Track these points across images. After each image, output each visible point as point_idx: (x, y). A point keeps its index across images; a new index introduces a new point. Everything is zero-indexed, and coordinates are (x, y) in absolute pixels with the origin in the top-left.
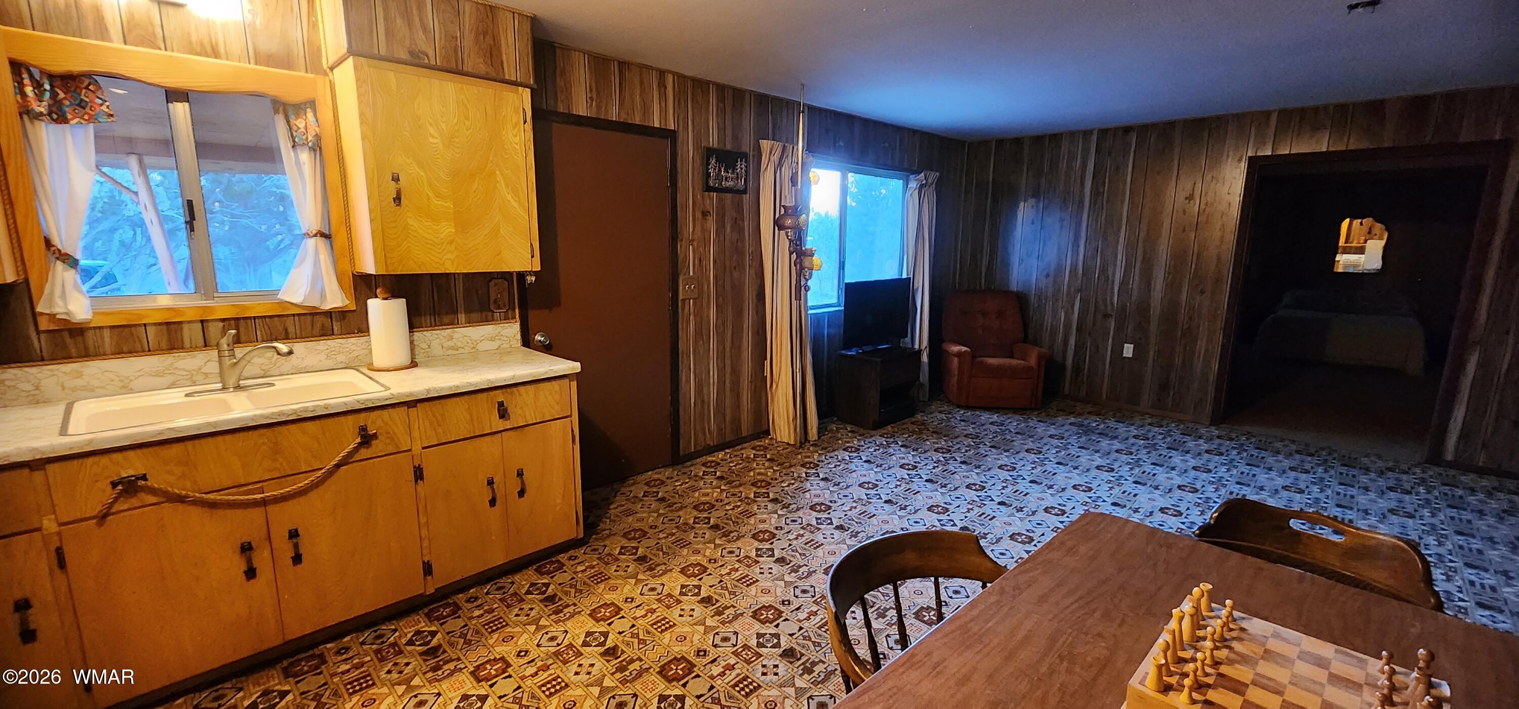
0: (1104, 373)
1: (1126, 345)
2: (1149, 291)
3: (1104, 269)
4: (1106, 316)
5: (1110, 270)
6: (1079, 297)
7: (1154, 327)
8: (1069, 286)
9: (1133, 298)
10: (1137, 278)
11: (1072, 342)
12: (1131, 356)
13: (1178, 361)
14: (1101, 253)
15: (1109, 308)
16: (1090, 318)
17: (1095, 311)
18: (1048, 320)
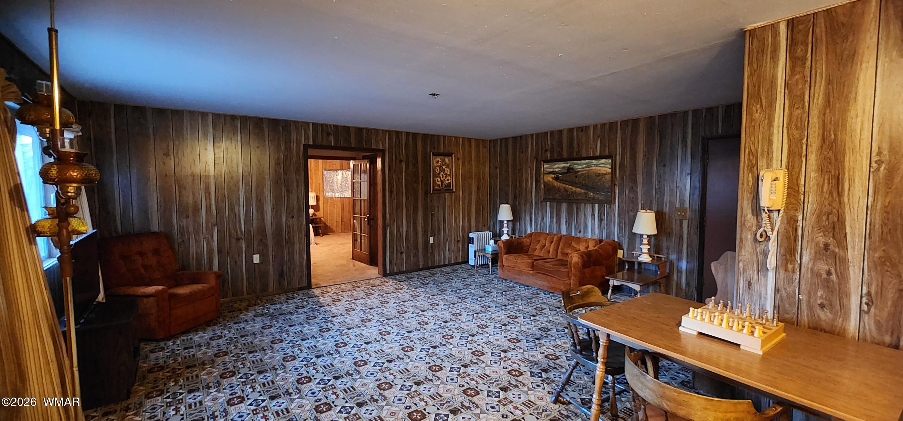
0: (243, 279)
1: (254, 256)
2: (264, 220)
3: (232, 209)
4: (238, 239)
5: (236, 208)
6: (216, 230)
7: (270, 241)
8: (207, 223)
9: (254, 226)
10: (254, 212)
11: (216, 262)
12: (259, 262)
13: (286, 258)
14: (228, 198)
15: (239, 233)
16: (227, 243)
17: (230, 238)
18: (193, 249)
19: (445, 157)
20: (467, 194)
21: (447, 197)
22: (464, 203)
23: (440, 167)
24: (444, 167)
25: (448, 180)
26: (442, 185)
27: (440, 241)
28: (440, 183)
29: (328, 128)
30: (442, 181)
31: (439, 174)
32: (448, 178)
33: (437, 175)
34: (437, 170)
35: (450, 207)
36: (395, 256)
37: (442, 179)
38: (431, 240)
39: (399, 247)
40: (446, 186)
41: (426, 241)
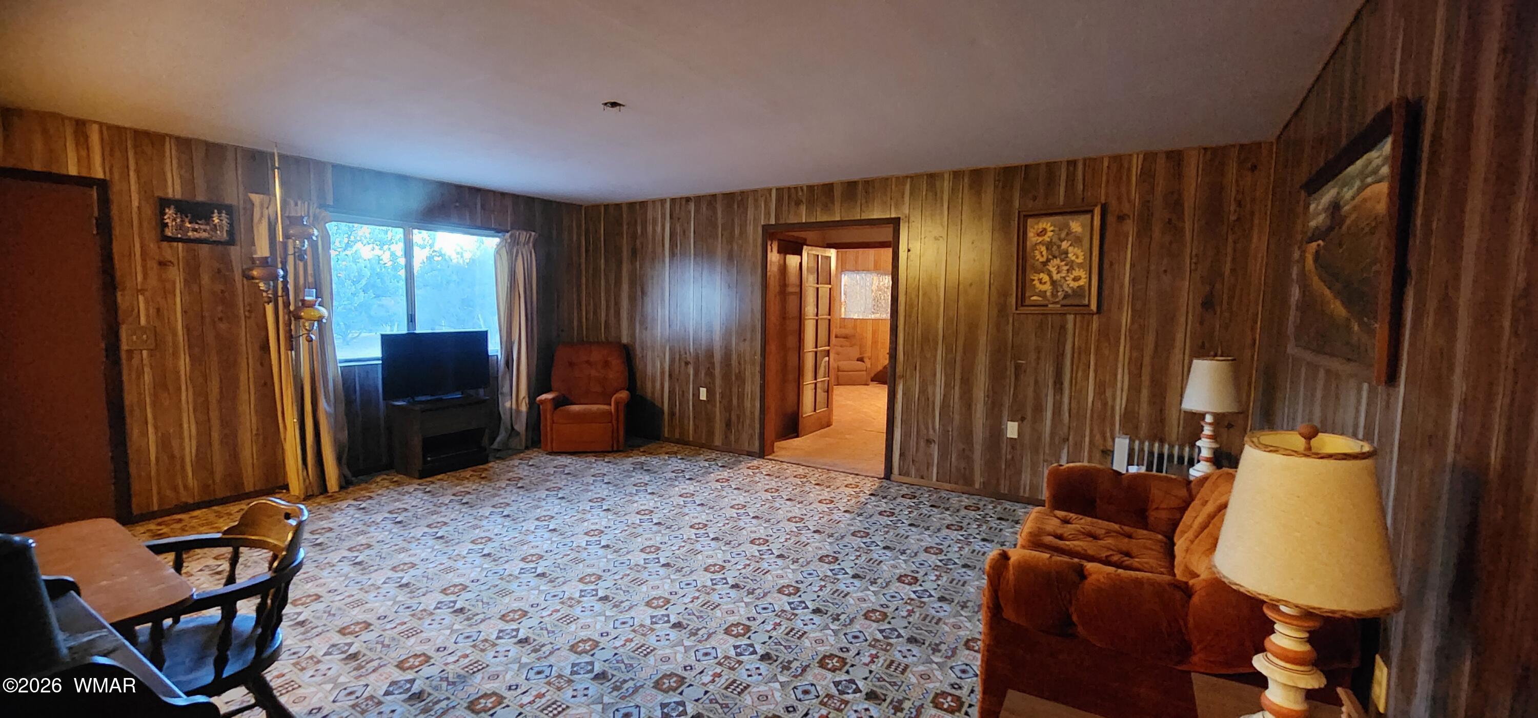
19: (1067, 217)
20: (1153, 322)
21: (1070, 326)
22: (1137, 345)
23: (1049, 246)
24: (1065, 245)
25: (1076, 279)
26: (1054, 295)
27: (1039, 438)
28: (1047, 287)
29: (797, 193)
30: (1053, 283)
31: (1045, 264)
32: (1076, 273)
33: (1040, 266)
34: (1041, 254)
35: (1081, 352)
36: (913, 443)
37: (1056, 277)
38: (1012, 430)
39: (922, 427)
40: (1066, 296)
41: (996, 433)
